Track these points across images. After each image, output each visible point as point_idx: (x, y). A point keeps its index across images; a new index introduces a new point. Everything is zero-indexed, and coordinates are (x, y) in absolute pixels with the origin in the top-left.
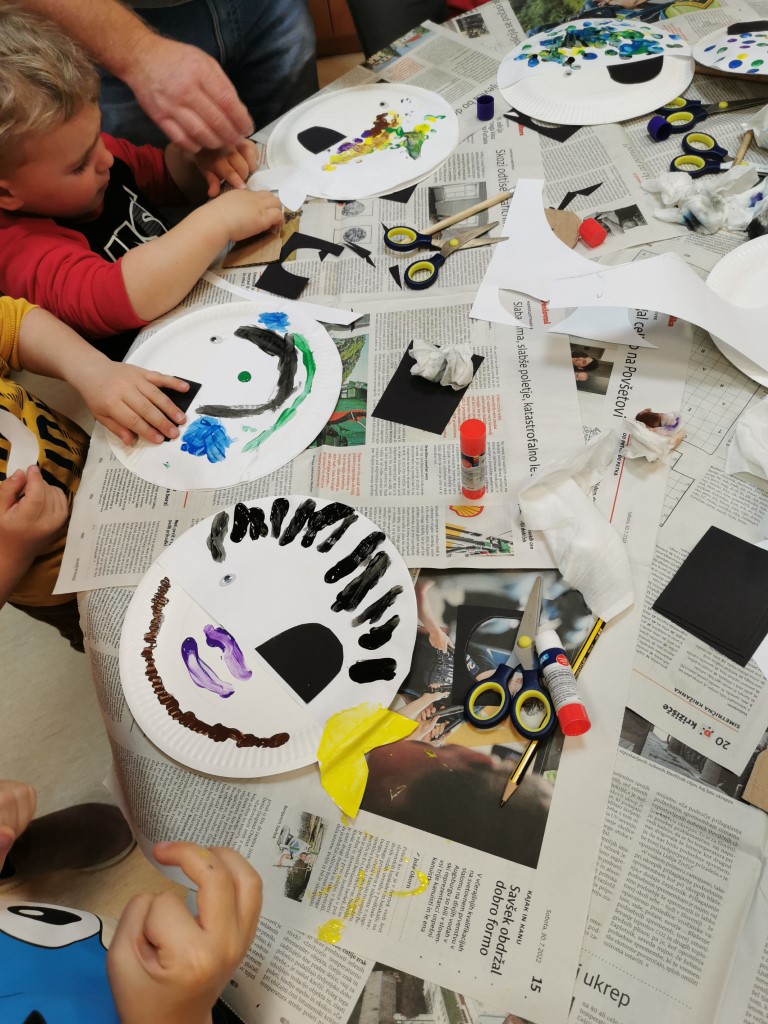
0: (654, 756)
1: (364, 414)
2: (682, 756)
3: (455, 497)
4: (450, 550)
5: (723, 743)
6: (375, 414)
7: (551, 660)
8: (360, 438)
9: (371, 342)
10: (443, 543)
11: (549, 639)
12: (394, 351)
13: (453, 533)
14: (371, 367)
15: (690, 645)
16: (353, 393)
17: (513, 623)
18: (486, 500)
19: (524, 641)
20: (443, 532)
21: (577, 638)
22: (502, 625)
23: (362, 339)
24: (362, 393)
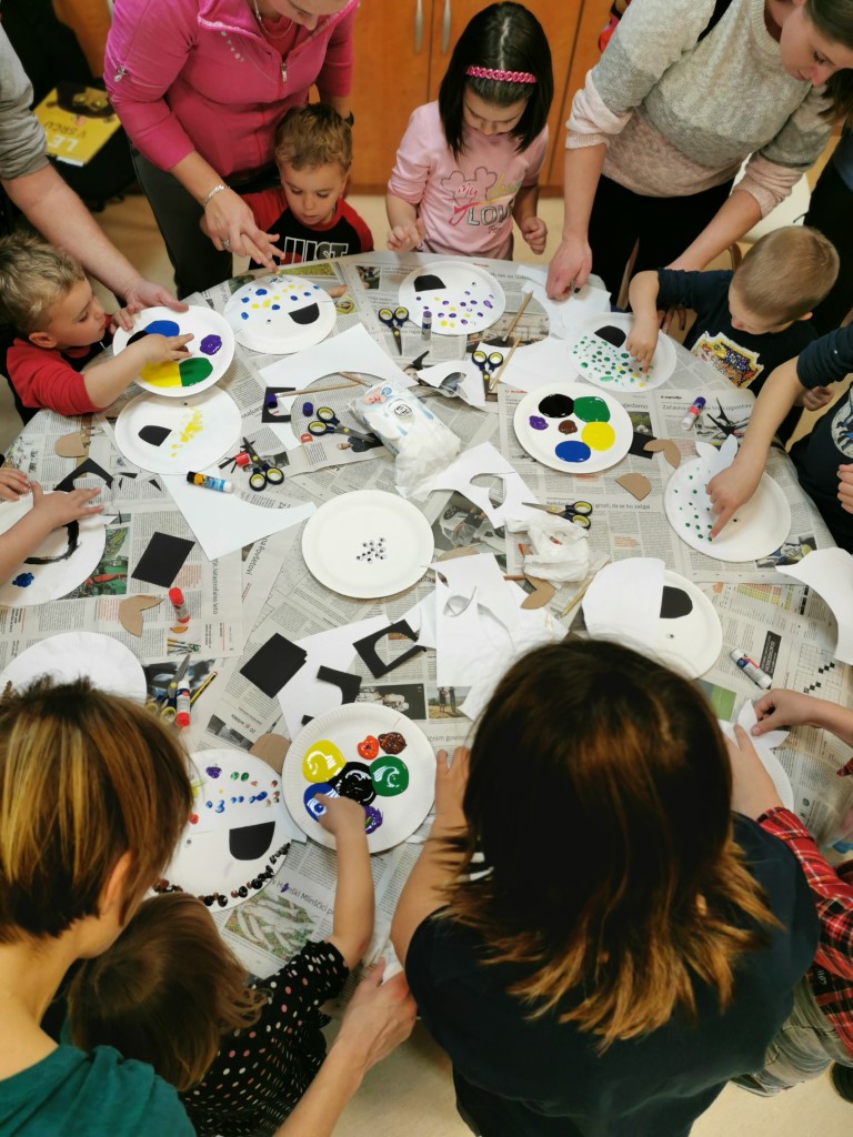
0: (223, 736)
1: (126, 576)
2: (236, 737)
3: (173, 623)
4: (169, 652)
5: (253, 731)
6: (134, 576)
7: (181, 693)
8: (123, 590)
9: (131, 532)
10: (166, 649)
11: (184, 684)
12: (145, 538)
13: (172, 643)
14: (131, 547)
15: (252, 688)
16: (120, 563)
17: (171, 676)
18: (190, 624)
19: (173, 685)
20: (166, 643)
21: (200, 684)
22: (165, 677)
23: (126, 529)
24: (125, 563)
